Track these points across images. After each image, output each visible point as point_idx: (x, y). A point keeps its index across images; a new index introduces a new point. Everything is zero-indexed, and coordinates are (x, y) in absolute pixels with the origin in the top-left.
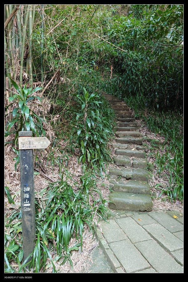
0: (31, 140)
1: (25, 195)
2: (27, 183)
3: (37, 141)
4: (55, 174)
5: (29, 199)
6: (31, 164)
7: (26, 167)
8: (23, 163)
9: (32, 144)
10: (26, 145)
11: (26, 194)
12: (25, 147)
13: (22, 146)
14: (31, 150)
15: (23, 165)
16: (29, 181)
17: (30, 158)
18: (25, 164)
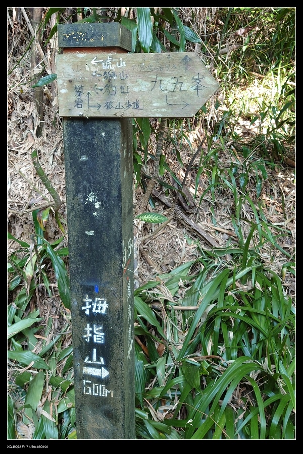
0: (113, 68)
1: (88, 329)
2: (95, 280)
3: (143, 72)
4: (218, 219)
5: (105, 351)
6: (115, 193)
7: (91, 205)
8: (78, 183)
9: (119, 90)
10: (92, 93)
11: (92, 326)
12: (85, 108)
13: (73, 98)
14: (118, 126)
15: (81, 195)
16: (105, 274)
17: (110, 162)
18: (86, 192)
